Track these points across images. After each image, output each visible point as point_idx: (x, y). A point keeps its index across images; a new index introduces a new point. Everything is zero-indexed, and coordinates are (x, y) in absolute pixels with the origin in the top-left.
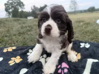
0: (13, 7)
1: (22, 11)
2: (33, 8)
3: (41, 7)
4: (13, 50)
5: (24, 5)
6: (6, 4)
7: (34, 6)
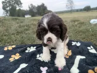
0: (10, 5)
1: (20, 9)
2: (30, 7)
3: (38, 6)
4: (13, 48)
5: (21, 4)
6: (3, 2)
7: (32, 5)
